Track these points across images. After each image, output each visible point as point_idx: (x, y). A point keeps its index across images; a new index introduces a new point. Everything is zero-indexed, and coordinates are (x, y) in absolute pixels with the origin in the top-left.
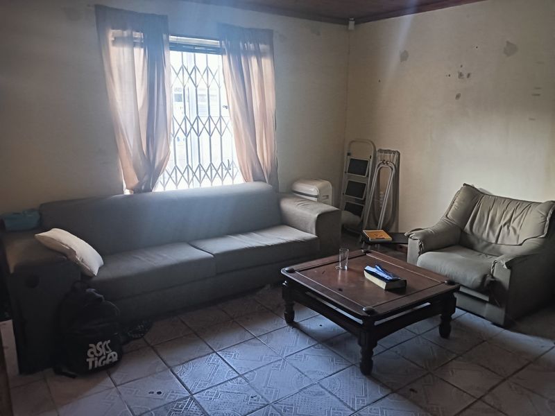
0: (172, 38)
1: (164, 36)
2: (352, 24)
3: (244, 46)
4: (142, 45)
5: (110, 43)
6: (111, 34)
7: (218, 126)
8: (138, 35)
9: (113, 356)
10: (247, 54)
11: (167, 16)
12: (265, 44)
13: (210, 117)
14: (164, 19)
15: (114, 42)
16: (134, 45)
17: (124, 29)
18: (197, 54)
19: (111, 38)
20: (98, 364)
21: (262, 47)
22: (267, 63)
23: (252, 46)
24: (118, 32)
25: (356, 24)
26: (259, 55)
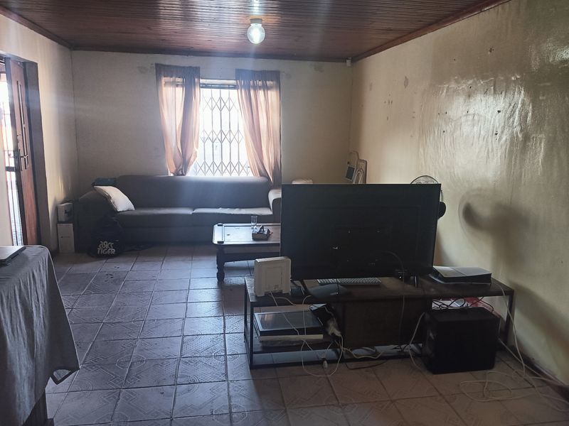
0: (202, 81)
1: (196, 80)
2: (348, 62)
3: (254, 83)
4: (182, 86)
5: (163, 85)
6: (164, 80)
7: (236, 137)
8: (180, 80)
9: (113, 251)
10: (256, 88)
11: (199, 68)
12: (272, 81)
13: (230, 131)
14: (197, 69)
15: (165, 85)
16: (177, 86)
17: (171, 77)
18: (222, 90)
19: (163, 83)
20: (103, 252)
21: (269, 83)
22: (273, 95)
23: (260, 83)
24: (168, 79)
25: (352, 62)
26: (266, 88)
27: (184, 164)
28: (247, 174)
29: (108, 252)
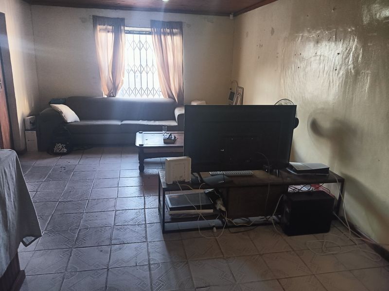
0: (126, 28)
1: (122, 28)
2: (231, 16)
3: (164, 31)
4: (112, 32)
5: (98, 31)
6: (99, 27)
7: (152, 69)
8: (110, 28)
9: (65, 150)
10: (165, 34)
11: (124, 18)
12: (177, 29)
13: (147, 65)
14: (123, 20)
15: (100, 31)
16: (108, 32)
17: (104, 25)
18: (141, 35)
19: (98, 29)
20: (58, 151)
21: (175, 31)
22: (178, 39)
23: (168, 30)
24: (101, 27)
25: (234, 16)
26: (172, 34)
27: (114, 89)
28: (159, 97)
29: (62, 151)
